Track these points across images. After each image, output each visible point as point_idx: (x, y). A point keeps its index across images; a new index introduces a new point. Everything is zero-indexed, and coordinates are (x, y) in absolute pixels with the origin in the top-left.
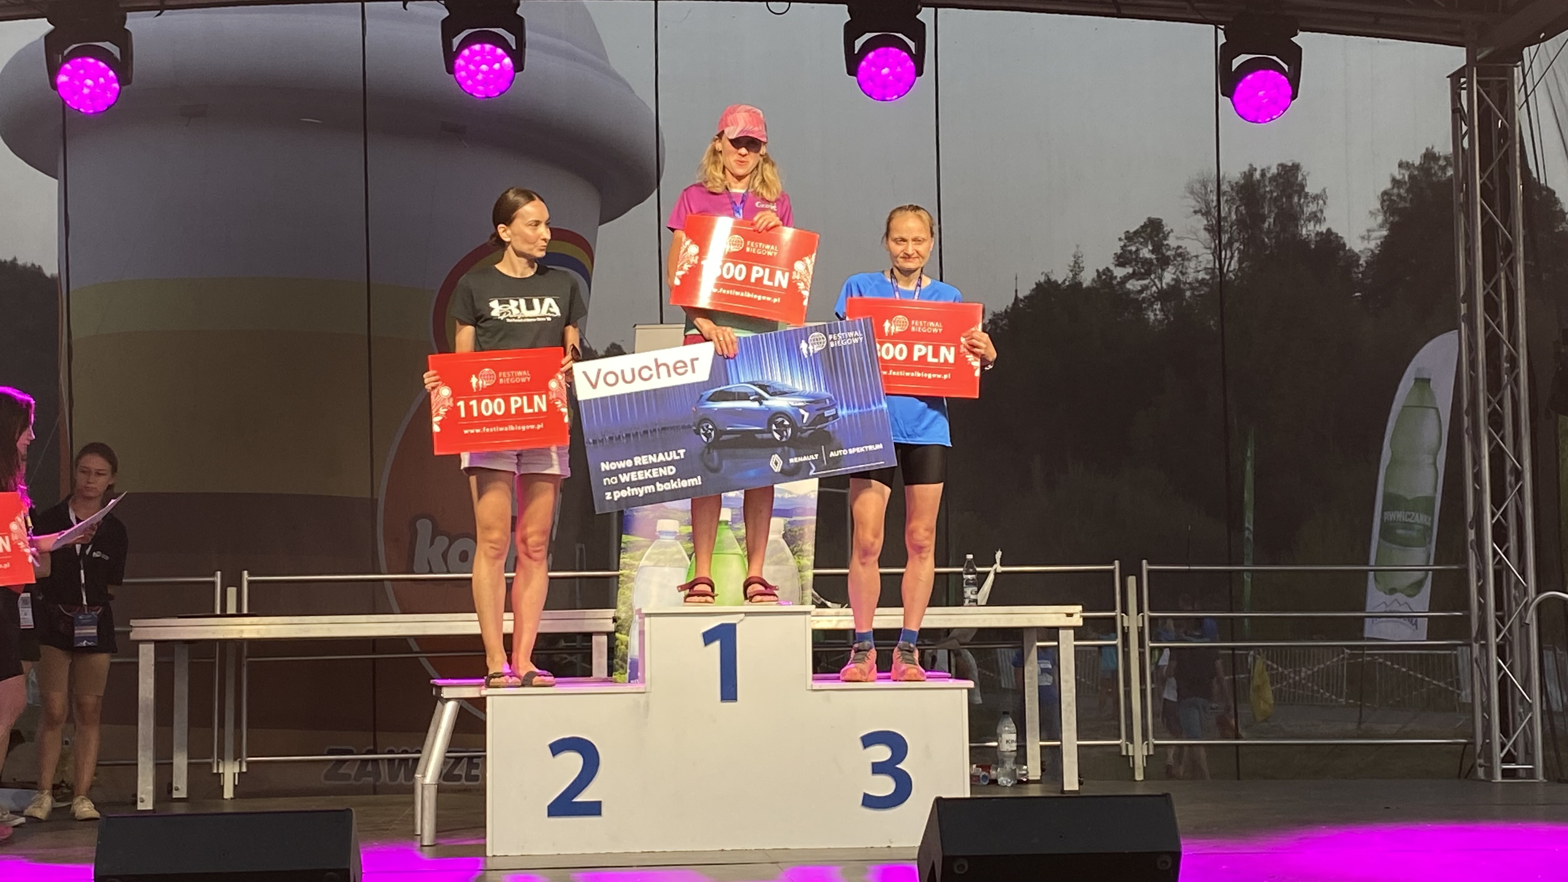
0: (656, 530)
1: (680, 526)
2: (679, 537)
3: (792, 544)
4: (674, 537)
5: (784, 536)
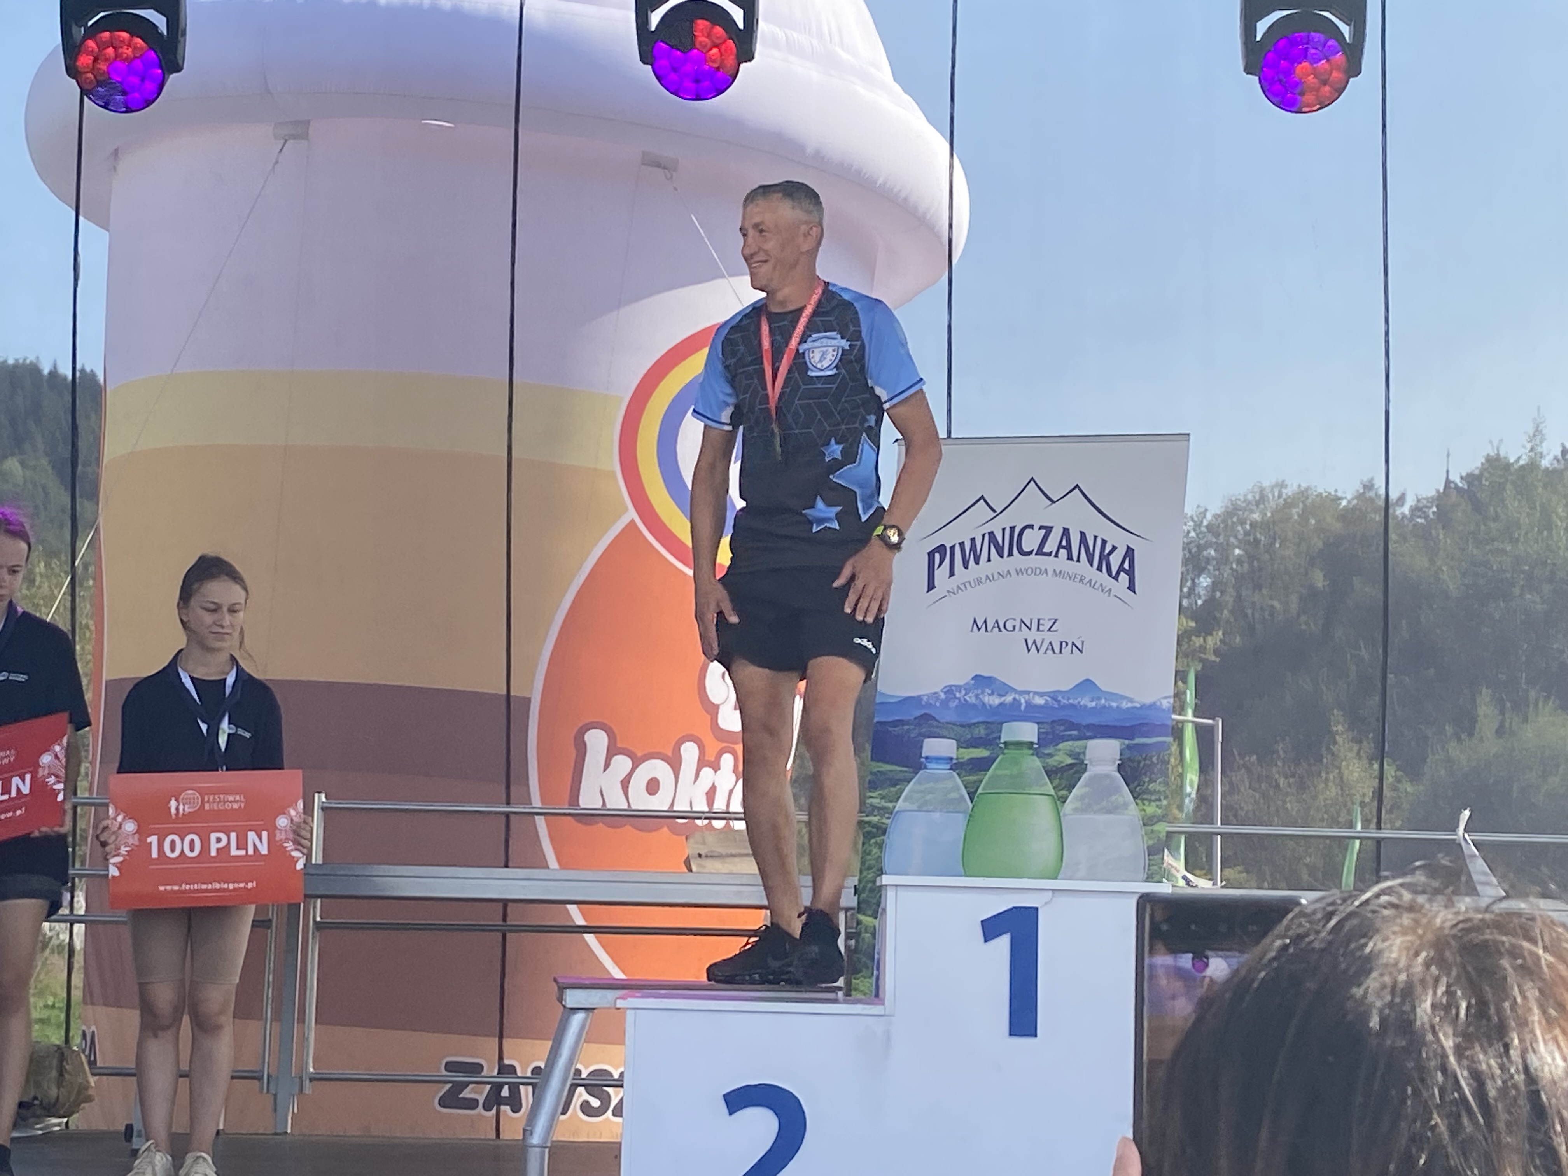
0: (921, 753)
1: (958, 749)
2: (957, 766)
3: (1133, 783)
4: (948, 766)
5: (1120, 769)
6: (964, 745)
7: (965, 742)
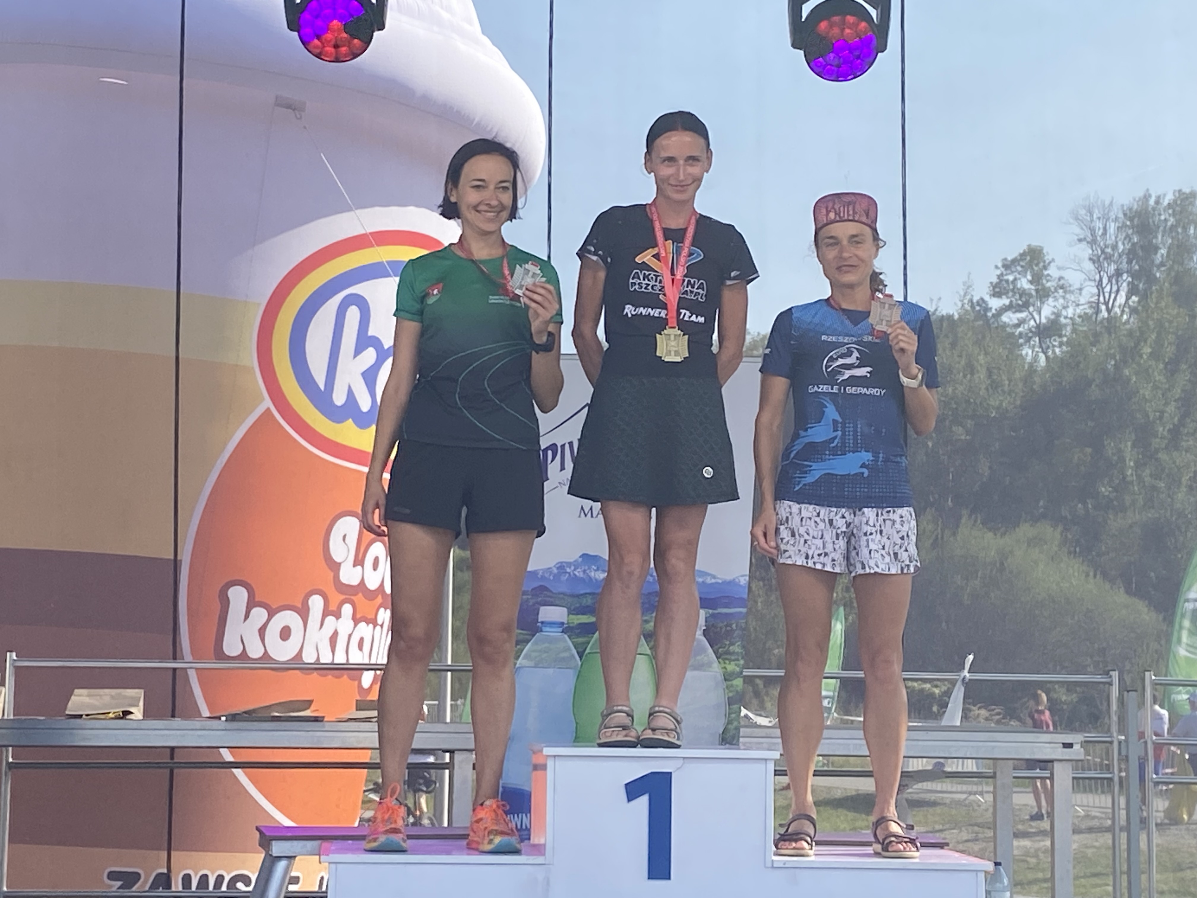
0: (537, 619)
1: (568, 615)
2: (568, 630)
3: (717, 645)
5: (705, 633)
6: (575, 612)
7: (574, 610)
